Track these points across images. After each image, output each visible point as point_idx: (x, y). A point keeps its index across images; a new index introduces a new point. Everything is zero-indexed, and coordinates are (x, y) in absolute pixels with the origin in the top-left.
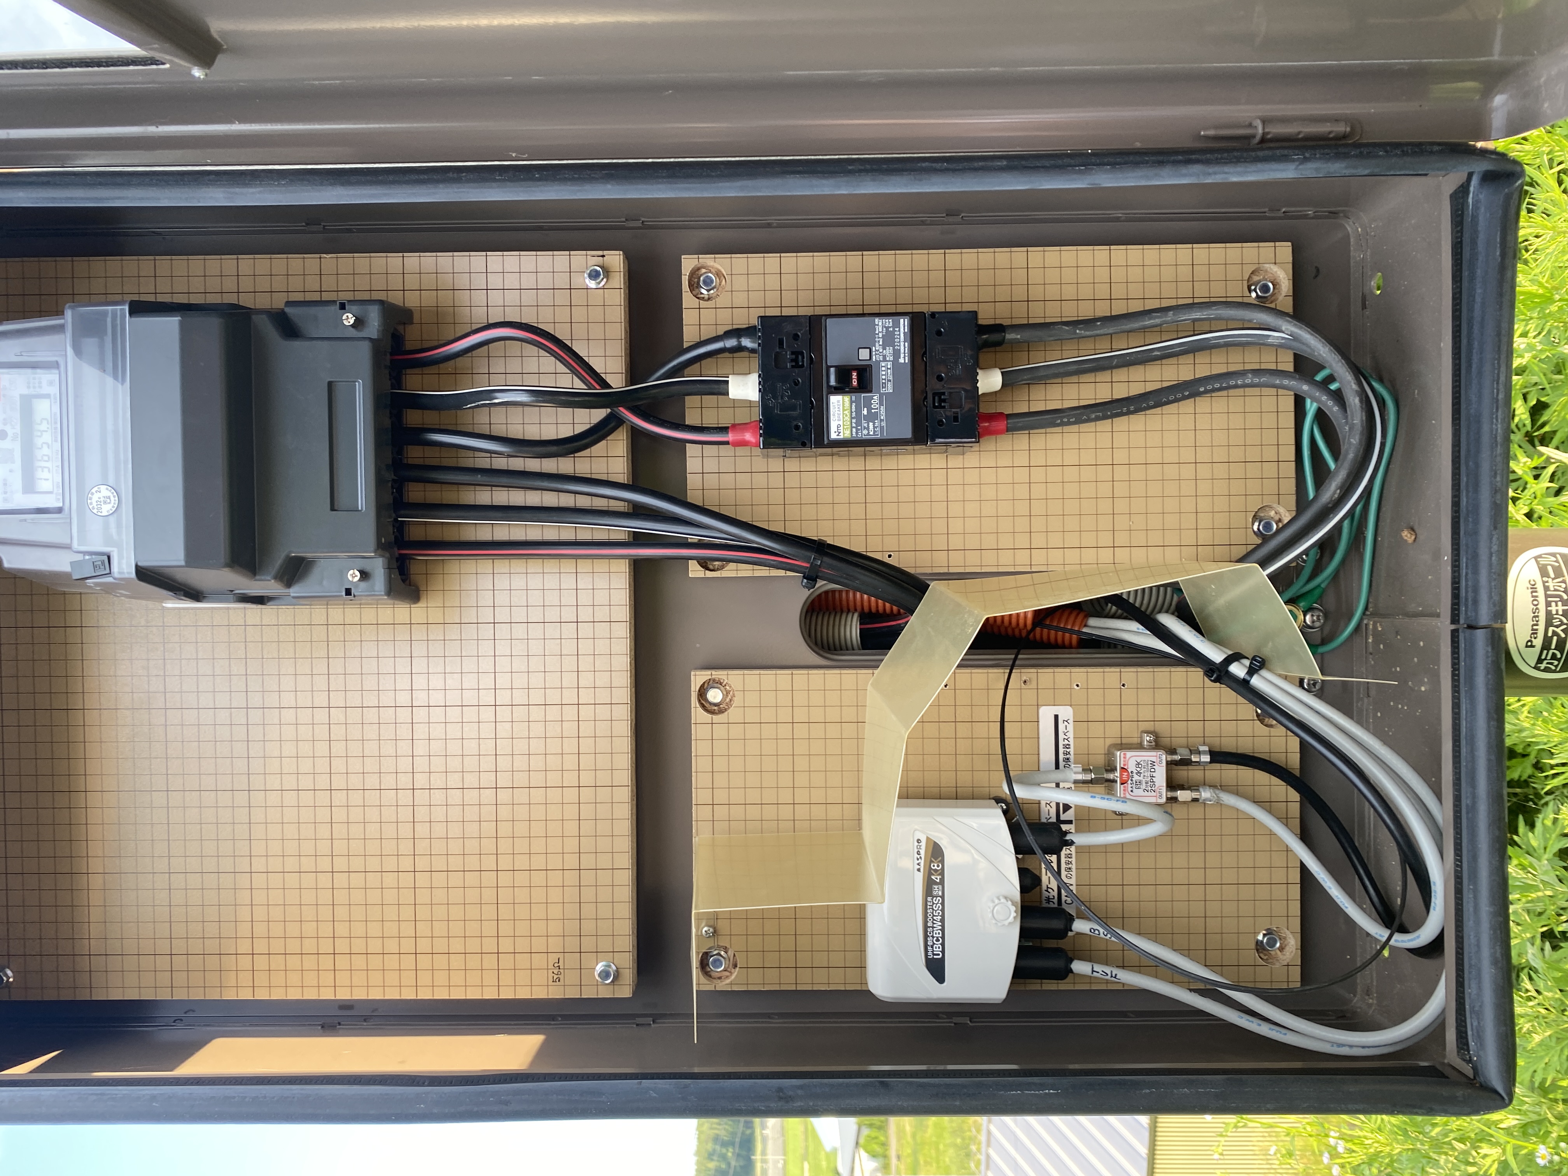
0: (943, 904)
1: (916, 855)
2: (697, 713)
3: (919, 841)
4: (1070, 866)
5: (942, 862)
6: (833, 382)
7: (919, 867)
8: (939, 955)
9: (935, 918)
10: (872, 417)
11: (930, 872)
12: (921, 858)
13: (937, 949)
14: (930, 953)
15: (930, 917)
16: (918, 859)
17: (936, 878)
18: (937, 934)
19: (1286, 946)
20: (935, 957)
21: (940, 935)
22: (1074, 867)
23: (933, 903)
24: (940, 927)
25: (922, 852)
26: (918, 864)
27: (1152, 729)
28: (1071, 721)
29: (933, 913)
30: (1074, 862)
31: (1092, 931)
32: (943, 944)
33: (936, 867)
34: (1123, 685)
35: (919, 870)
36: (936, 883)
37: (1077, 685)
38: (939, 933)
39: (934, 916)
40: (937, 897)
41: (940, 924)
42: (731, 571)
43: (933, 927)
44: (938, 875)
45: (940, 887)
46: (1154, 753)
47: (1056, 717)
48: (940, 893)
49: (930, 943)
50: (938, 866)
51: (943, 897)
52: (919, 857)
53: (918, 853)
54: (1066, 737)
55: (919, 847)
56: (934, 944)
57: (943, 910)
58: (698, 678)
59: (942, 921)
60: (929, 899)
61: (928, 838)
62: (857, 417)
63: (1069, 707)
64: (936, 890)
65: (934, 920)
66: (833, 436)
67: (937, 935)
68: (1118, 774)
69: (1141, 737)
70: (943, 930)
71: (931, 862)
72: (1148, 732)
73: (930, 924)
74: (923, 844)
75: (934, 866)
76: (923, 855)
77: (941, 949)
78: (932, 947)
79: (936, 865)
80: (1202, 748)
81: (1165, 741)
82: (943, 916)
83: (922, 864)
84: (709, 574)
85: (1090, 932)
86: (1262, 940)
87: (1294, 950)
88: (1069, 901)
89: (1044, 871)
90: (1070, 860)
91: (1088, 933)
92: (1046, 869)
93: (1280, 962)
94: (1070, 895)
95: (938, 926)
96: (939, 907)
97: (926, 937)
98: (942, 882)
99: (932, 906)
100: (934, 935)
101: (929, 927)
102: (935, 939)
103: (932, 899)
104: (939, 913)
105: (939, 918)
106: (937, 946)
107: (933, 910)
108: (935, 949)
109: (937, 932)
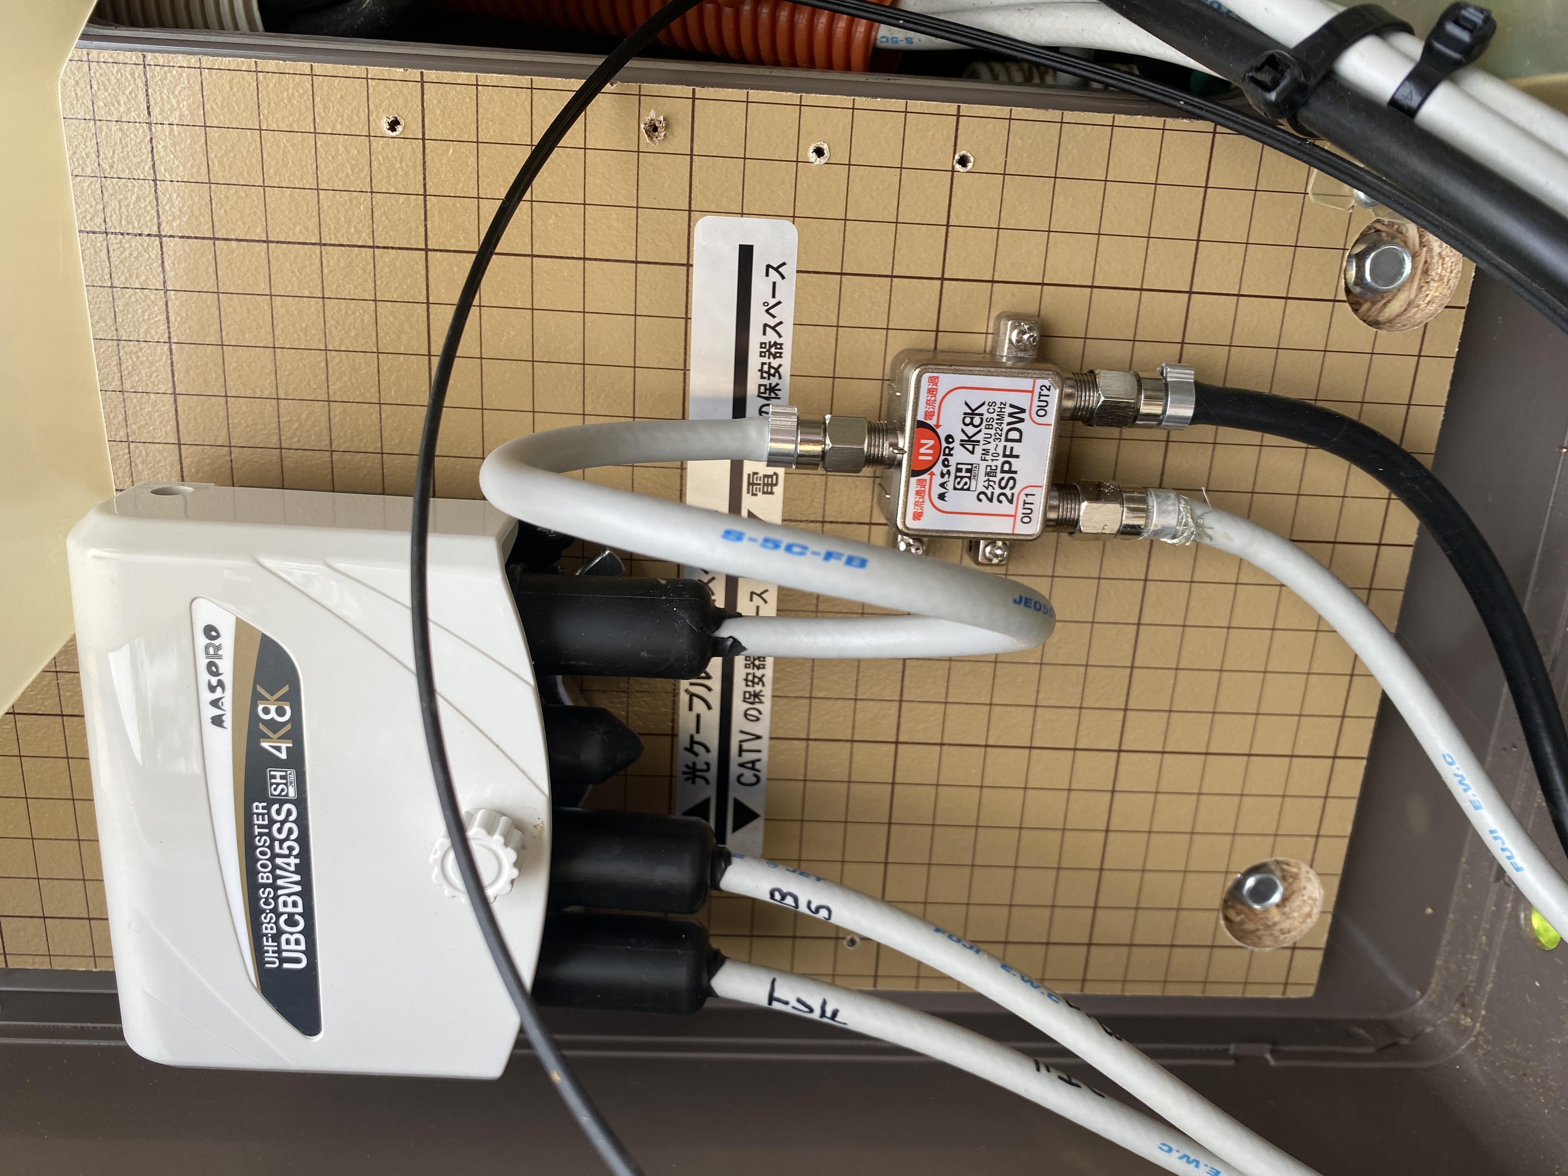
0: (302, 822)
1: (205, 677)
3: (210, 631)
4: (758, 688)
5: (294, 699)
7: (217, 712)
8: (298, 960)
9: (279, 861)
11: (255, 729)
12: (221, 684)
13: (293, 946)
14: (270, 956)
15: (263, 860)
16: (212, 689)
17: (277, 747)
18: (289, 905)
19: (1297, 897)
20: (286, 966)
21: (300, 909)
22: (767, 692)
23: (272, 822)
24: (298, 888)
25: (226, 666)
26: (215, 703)
27: (1033, 309)
28: (789, 271)
29: (271, 847)
30: (768, 680)
31: (778, 896)
32: (309, 932)
33: (273, 715)
34: (963, 161)
35: (217, 721)
36: (279, 764)
37: (819, 152)
38: (295, 904)
39: (274, 856)
40: (282, 803)
41: (297, 878)
43: (276, 888)
44: (283, 738)
45: (292, 774)
46: (1025, 383)
47: (746, 253)
48: (292, 793)
49: (268, 929)
50: (281, 712)
51: (301, 802)
52: (214, 681)
53: (212, 670)
54: (772, 322)
55: (213, 652)
56: (280, 932)
57: (303, 840)
59: (304, 869)
60: (258, 807)
61: (241, 627)
63: (787, 223)
64: (281, 783)
65: (276, 867)
67: (290, 909)
68: (904, 442)
69: (996, 334)
70: (306, 893)
71: (256, 698)
72: (1017, 318)
73: (264, 877)
74: (227, 641)
75: (266, 711)
76: (227, 677)
77: (303, 947)
78: (276, 938)
79: (273, 708)
80: (1173, 375)
81: (1068, 350)
82: (305, 856)
83: (228, 705)
85: (772, 896)
86: (1240, 884)
87: (1316, 911)
88: (749, 776)
89: (684, 698)
90: (759, 673)
91: (766, 897)
92: (692, 695)
93: (1276, 940)
94: (753, 762)
95: (290, 881)
96: (290, 831)
97: (254, 914)
98: (296, 760)
99: (269, 826)
100: (281, 909)
101: (265, 886)
102: (285, 917)
103: (268, 808)
104: (291, 849)
105: (293, 861)
106: (292, 938)
107: (273, 839)
108: (284, 946)
109: (290, 900)
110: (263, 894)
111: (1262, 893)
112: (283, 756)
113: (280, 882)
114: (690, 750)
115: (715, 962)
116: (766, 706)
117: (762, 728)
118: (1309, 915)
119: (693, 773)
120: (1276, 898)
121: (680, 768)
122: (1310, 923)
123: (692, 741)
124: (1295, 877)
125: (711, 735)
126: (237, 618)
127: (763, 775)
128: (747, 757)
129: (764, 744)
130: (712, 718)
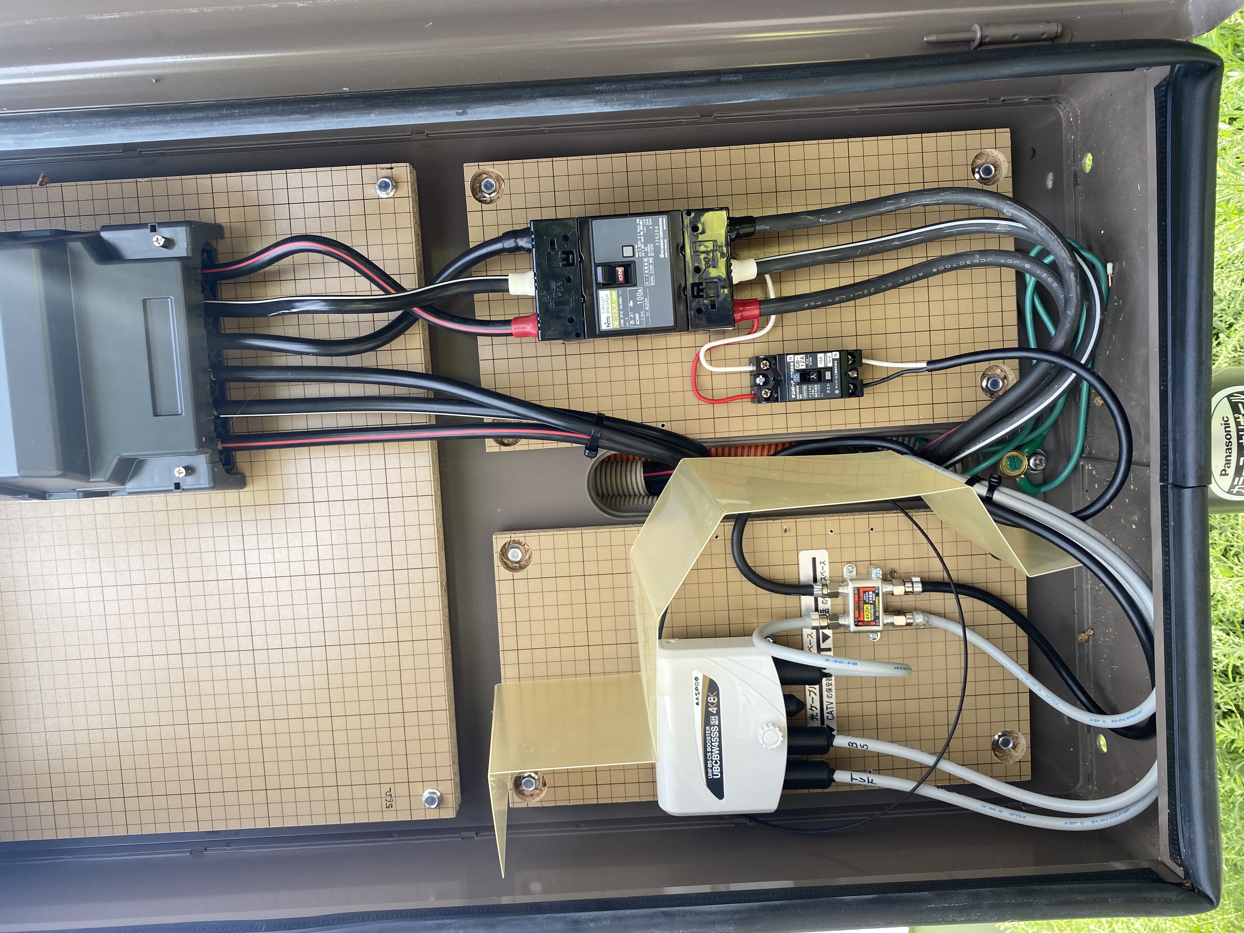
0: (720, 732)
1: (695, 691)
2: (500, 572)
3: (696, 679)
4: (830, 687)
5: (718, 695)
6: (600, 280)
7: (697, 701)
8: (718, 775)
9: (713, 744)
10: (638, 308)
11: (707, 705)
12: (699, 693)
13: (716, 771)
14: (710, 774)
15: (709, 744)
16: (696, 695)
17: (713, 710)
18: (716, 757)
19: (1018, 744)
20: (714, 777)
21: (719, 759)
22: (833, 688)
23: (711, 732)
24: (718, 752)
25: (700, 688)
26: (697, 699)
27: (896, 567)
28: (827, 563)
29: (711, 740)
30: (833, 684)
31: (851, 744)
32: (721, 766)
33: (712, 700)
34: (872, 529)
35: (697, 704)
36: (713, 715)
37: (832, 531)
38: (717, 757)
39: (712, 742)
40: (714, 726)
41: (718, 749)
42: (523, 445)
43: (712, 752)
44: (715, 707)
45: (717, 717)
47: (814, 560)
48: (717, 723)
49: (710, 766)
50: (714, 699)
51: (719, 726)
52: (697, 692)
53: (697, 689)
54: (823, 577)
55: (697, 684)
56: (713, 766)
57: (720, 737)
58: (499, 540)
59: (720, 746)
60: (708, 728)
61: (705, 677)
62: (624, 310)
63: (825, 551)
64: (714, 720)
65: (712, 746)
66: (604, 327)
67: (716, 759)
70: (720, 754)
71: (708, 696)
73: (709, 749)
74: (701, 681)
75: (710, 700)
76: (700, 691)
77: (719, 771)
78: (712, 769)
79: (712, 698)
82: (720, 742)
83: (700, 699)
84: (504, 449)
85: (849, 745)
86: (998, 740)
87: (1025, 748)
88: (830, 716)
89: (807, 692)
90: (830, 682)
91: (848, 746)
92: (810, 691)
93: (1014, 760)
94: (831, 712)
95: (716, 750)
96: (716, 735)
97: (706, 760)
98: (718, 713)
99: (710, 734)
100: (713, 759)
101: (709, 752)
102: (714, 761)
103: (710, 728)
104: (716, 740)
105: (717, 744)
106: (716, 768)
107: (711, 737)
108: (714, 771)
109: (716, 756)
110: (709, 754)
111: (1006, 743)
112: (715, 712)
113: (713, 750)
114: (811, 709)
115: (833, 772)
116: (833, 693)
117: (833, 700)
118: (1023, 750)
119: (813, 717)
120: (1011, 745)
121: (808, 715)
122: (1024, 752)
123: (811, 707)
124: (1017, 738)
125: (817, 704)
126: (704, 675)
127: (835, 716)
128: (829, 710)
129: (834, 705)
130: (817, 699)
